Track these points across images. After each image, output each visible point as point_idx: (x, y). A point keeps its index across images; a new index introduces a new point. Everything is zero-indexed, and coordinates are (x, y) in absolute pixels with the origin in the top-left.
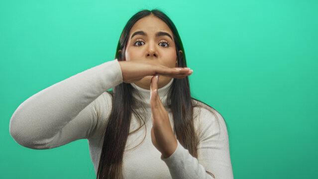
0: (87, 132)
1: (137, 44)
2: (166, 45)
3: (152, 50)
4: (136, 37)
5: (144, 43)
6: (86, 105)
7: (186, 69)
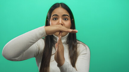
0: (35, 55)
1: (54, 19)
2: (66, 19)
3: (60, 22)
4: (54, 16)
5: (58, 19)
6: (31, 45)
7: (75, 30)
